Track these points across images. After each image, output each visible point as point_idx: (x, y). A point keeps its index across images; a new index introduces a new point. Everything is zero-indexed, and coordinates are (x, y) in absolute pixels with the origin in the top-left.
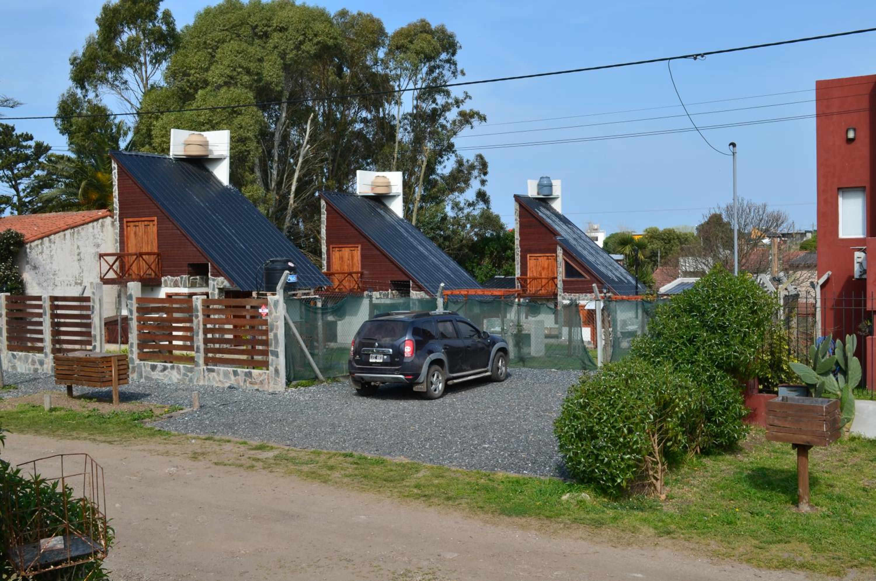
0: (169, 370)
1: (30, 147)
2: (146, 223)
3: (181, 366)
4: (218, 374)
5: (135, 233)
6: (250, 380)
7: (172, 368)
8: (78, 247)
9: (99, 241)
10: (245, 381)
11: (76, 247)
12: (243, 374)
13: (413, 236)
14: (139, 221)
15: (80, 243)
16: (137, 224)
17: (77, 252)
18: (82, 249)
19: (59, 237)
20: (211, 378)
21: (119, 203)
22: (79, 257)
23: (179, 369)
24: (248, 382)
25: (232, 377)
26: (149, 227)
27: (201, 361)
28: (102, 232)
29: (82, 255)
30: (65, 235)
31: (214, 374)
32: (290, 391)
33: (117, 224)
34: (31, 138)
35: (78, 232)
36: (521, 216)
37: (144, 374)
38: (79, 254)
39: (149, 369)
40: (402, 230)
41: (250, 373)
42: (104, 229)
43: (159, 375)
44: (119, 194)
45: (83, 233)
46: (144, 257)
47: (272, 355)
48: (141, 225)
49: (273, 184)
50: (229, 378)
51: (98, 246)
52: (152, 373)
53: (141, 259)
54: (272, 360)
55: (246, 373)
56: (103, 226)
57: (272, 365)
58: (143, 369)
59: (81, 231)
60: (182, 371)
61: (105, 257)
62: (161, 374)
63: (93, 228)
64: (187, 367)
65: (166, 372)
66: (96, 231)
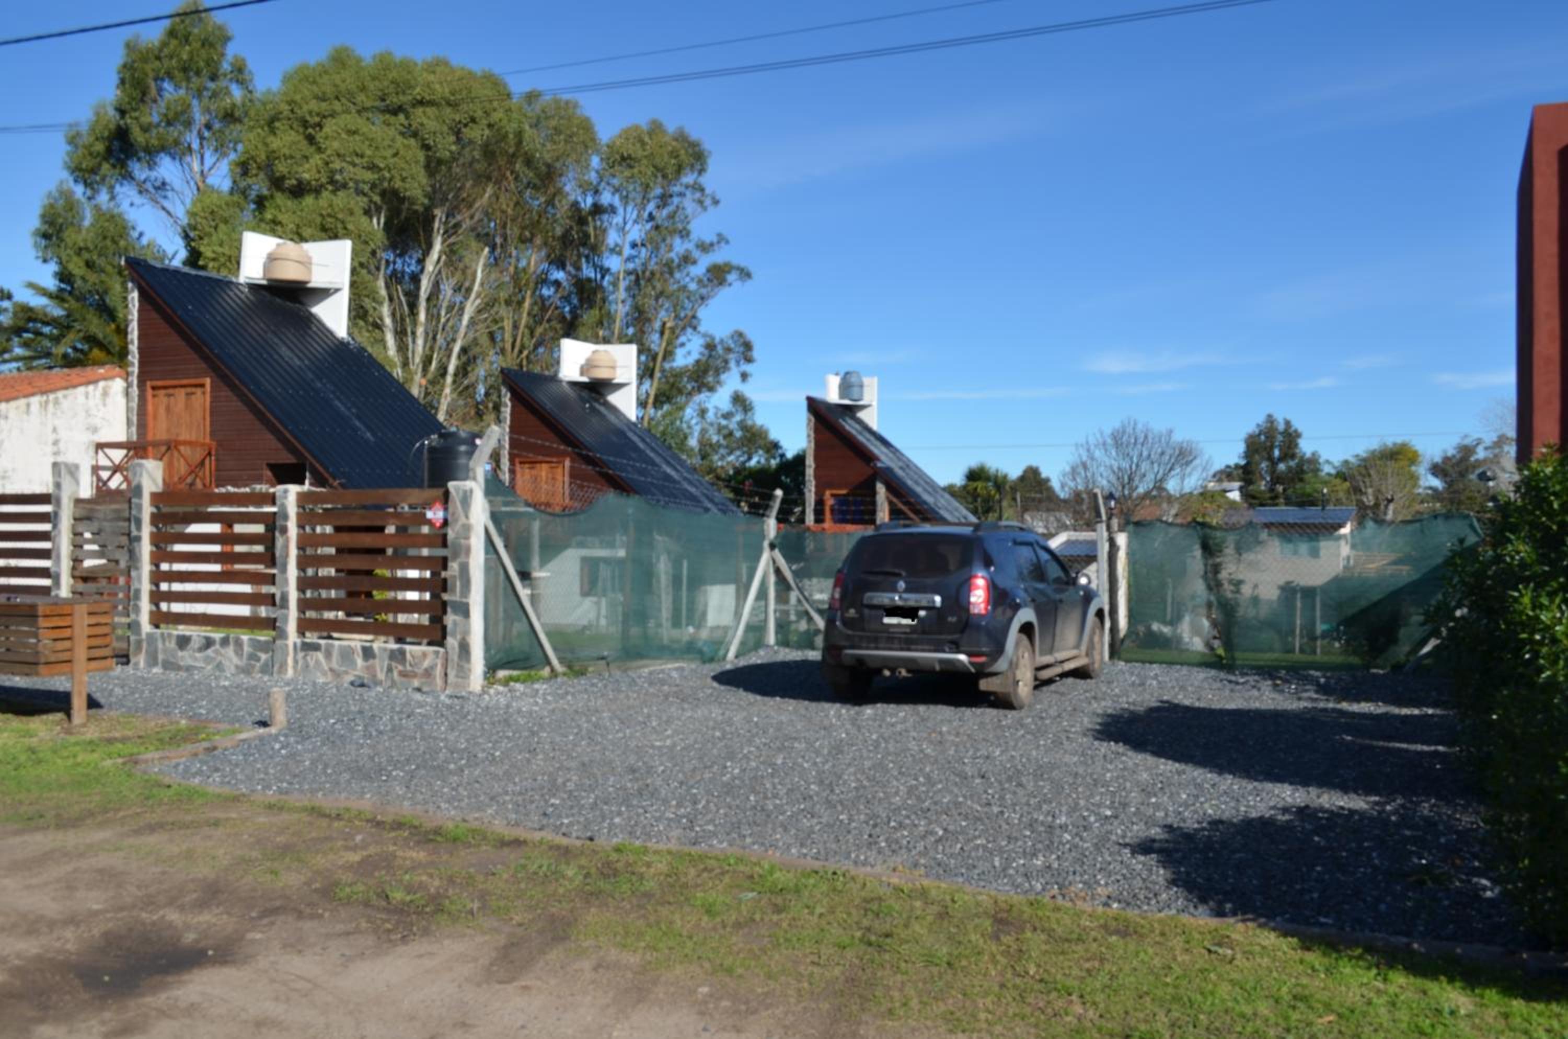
0: (217, 646)
1: (6, 310)
2: (189, 390)
3: (245, 638)
4: (328, 655)
5: (168, 409)
6: (400, 668)
7: (225, 642)
8: (55, 430)
9: (97, 422)
10: (390, 670)
11: (50, 428)
12: (386, 656)
13: (653, 449)
14: (175, 387)
15: (57, 422)
16: (171, 391)
17: (52, 437)
18: (63, 434)
19: (17, 408)
20: (312, 664)
21: (140, 353)
22: (55, 449)
23: (239, 644)
24: (395, 674)
25: (360, 662)
26: (193, 397)
27: (292, 627)
28: (105, 405)
29: (62, 446)
30: (28, 405)
31: (320, 656)
32: (492, 691)
33: (135, 391)
34: (9, 297)
35: (57, 402)
36: (817, 431)
37: (161, 657)
38: (56, 443)
39: (172, 645)
40: (635, 439)
41: (402, 653)
42: (109, 400)
43: (196, 659)
44: (140, 337)
45: (65, 404)
46: (182, 448)
47: (455, 612)
48: (181, 394)
49: (417, 360)
50: (353, 663)
51: (95, 430)
52: (180, 654)
53: (176, 454)
54: (455, 623)
55: (392, 652)
56: (105, 394)
57: (454, 636)
58: (160, 645)
59: (61, 400)
60: (246, 649)
61: (107, 451)
62: (198, 655)
63: (87, 397)
64: (259, 641)
65: (210, 652)
66: (91, 403)
